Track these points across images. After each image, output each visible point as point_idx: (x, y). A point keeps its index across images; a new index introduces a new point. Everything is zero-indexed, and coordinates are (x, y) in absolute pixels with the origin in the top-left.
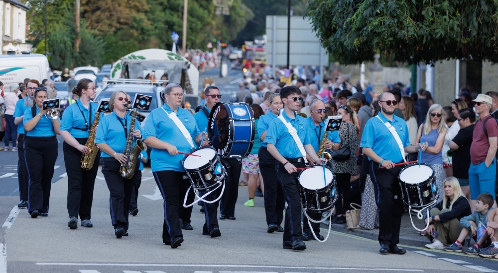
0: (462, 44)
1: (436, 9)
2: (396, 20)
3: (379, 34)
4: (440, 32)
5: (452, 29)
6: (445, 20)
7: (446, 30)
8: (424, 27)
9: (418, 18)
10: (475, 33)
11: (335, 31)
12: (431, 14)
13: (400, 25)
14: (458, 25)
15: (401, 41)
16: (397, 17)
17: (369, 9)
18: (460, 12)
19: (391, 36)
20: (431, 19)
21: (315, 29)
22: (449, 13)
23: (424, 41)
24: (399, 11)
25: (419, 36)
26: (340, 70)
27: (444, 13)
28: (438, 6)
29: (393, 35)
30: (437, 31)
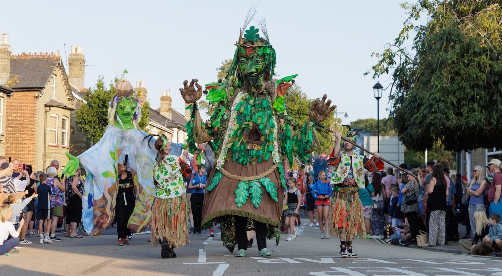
0: (487, 130)
1: (470, 109)
2: (444, 116)
3: (434, 125)
4: (473, 123)
5: (480, 121)
6: (476, 115)
7: (477, 122)
8: (463, 120)
9: (459, 114)
10: (495, 123)
11: (406, 129)
12: (466, 111)
13: (447, 119)
14: (484, 119)
15: (448, 129)
16: (445, 114)
17: (427, 110)
18: (485, 111)
19: (441, 126)
20: (467, 115)
22: (478, 111)
23: (463, 129)
24: (446, 110)
25: (459, 126)
27: (475, 111)
28: (471, 106)
29: (443, 125)
30: (471, 122)
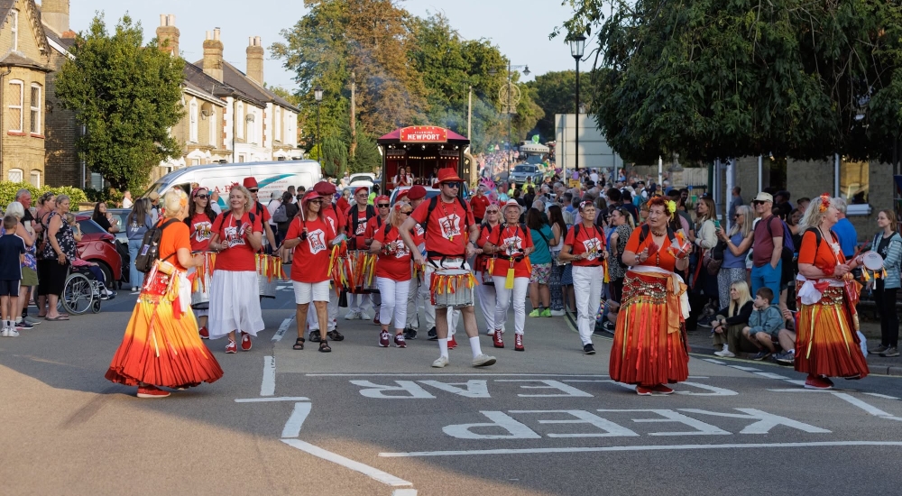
0: (755, 139)
1: (726, 103)
2: (683, 116)
3: (665, 131)
4: (731, 127)
5: (743, 123)
6: (736, 114)
7: (737, 125)
8: (713, 123)
9: (707, 113)
10: (768, 128)
11: (621, 128)
12: (720, 108)
13: (688, 121)
14: (750, 120)
15: (689, 138)
16: (685, 112)
17: (654, 105)
18: (752, 106)
19: (677, 133)
20: (721, 114)
21: (600, 127)
22: (740, 107)
23: (714, 137)
24: (686, 106)
25: (708, 132)
26: (636, 172)
27: (734, 107)
28: (728, 99)
29: (681, 131)
30: (727, 126)
